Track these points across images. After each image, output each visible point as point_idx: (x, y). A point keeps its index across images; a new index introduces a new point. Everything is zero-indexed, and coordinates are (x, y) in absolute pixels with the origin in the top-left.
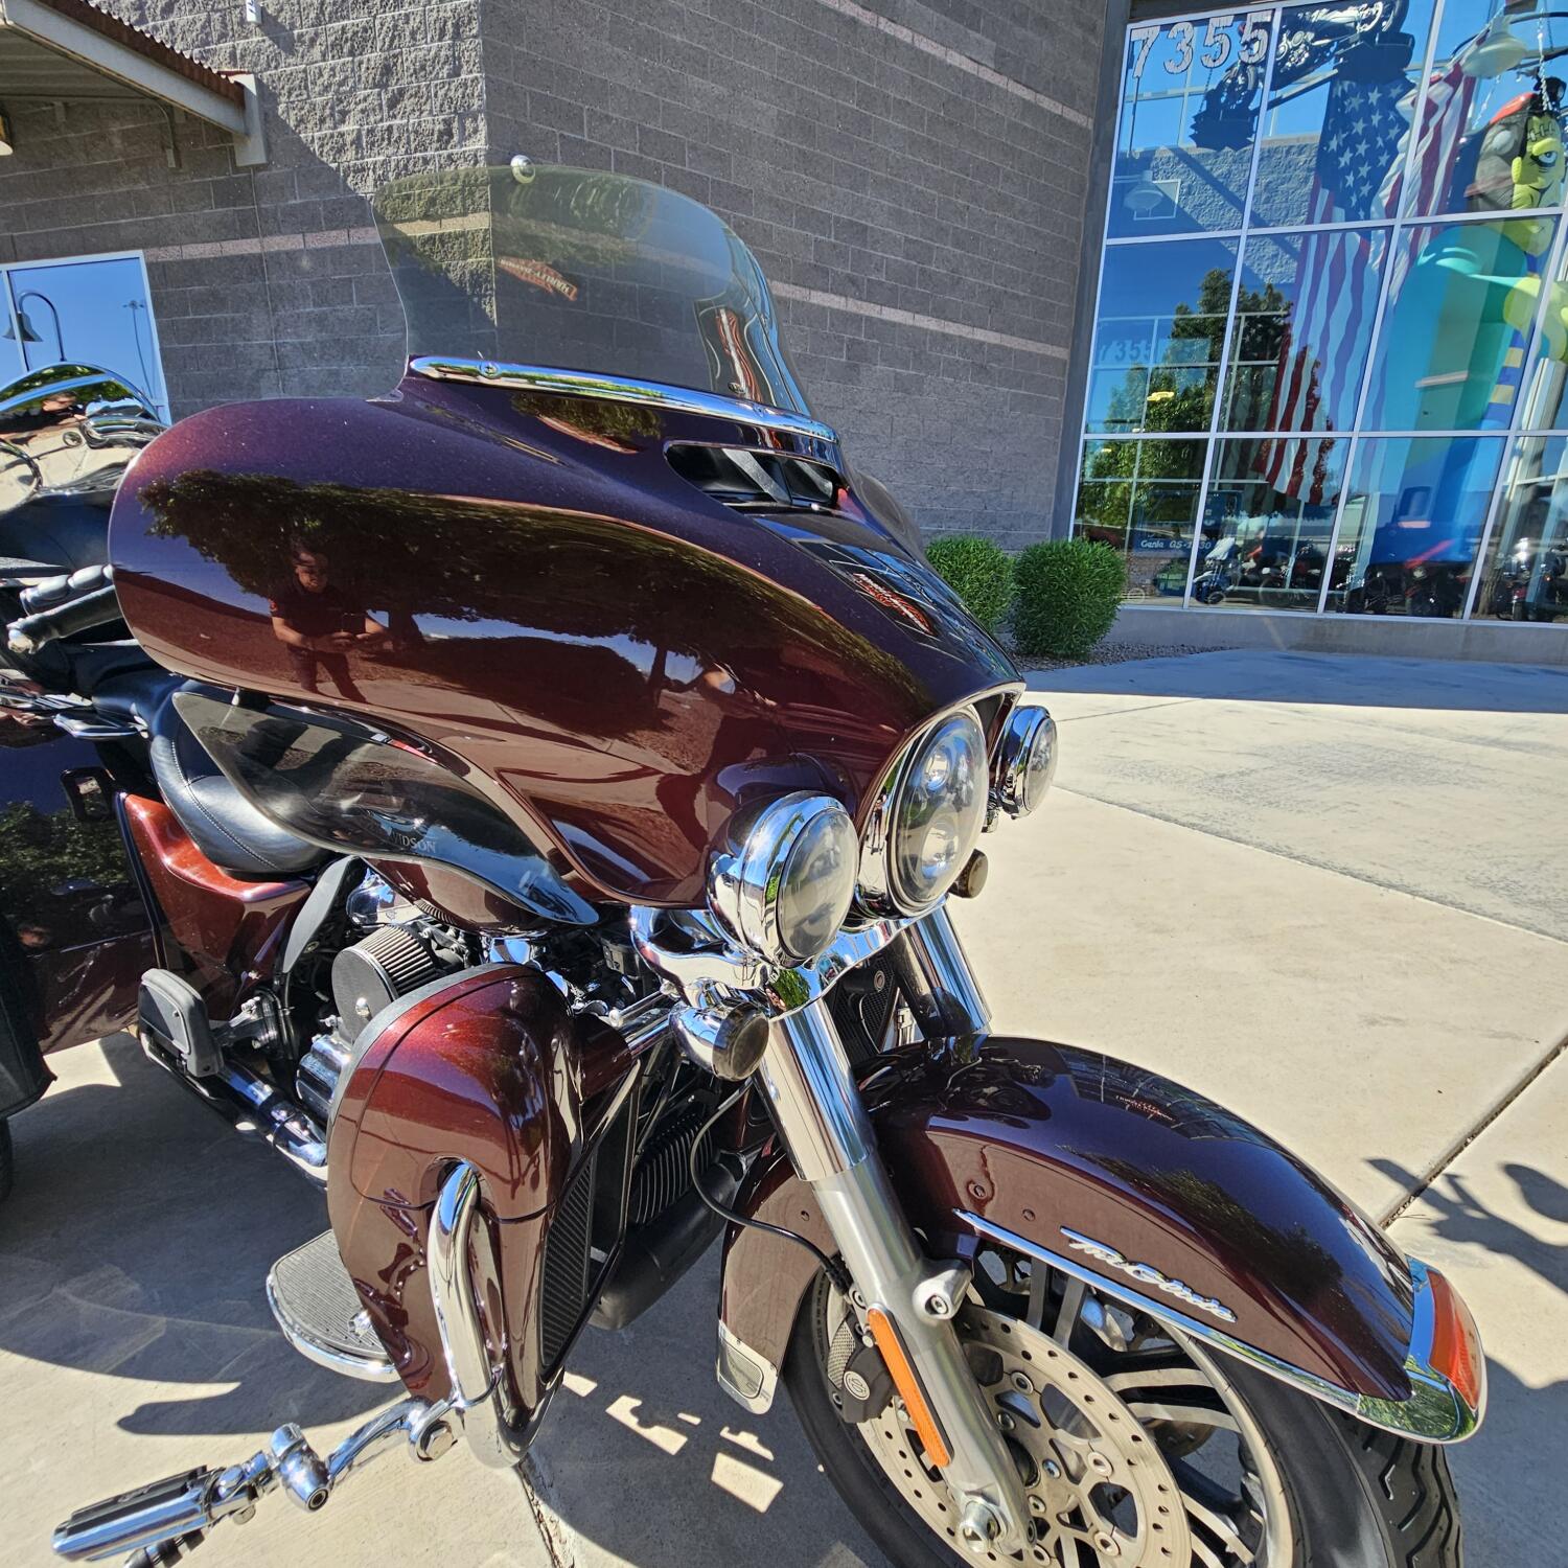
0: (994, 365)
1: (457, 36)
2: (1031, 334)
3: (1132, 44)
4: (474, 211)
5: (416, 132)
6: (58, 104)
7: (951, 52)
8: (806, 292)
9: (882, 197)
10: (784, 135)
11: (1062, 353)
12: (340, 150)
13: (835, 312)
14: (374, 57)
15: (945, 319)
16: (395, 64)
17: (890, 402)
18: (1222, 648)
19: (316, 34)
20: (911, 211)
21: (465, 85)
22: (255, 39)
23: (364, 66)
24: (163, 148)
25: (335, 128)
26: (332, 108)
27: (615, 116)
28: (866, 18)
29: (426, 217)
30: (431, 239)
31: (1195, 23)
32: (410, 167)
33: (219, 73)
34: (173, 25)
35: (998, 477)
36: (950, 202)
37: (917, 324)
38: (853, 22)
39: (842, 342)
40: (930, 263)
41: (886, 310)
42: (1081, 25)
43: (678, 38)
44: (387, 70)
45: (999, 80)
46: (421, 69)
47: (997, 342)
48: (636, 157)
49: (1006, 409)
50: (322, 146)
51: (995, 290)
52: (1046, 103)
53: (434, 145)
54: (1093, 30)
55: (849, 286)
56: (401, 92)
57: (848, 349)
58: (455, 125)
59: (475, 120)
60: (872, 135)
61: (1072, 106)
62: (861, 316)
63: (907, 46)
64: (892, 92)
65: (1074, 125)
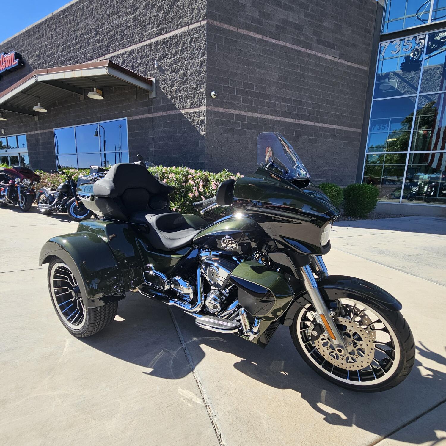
0: (338, 134)
1: (201, 66)
2: (349, 126)
3: (381, 47)
4: (202, 106)
5: (190, 88)
6: (114, 87)
7: (326, 55)
8: (284, 118)
9: (306, 93)
10: (280, 81)
11: (359, 131)
12: (172, 93)
13: (292, 123)
14: (181, 72)
15: (324, 123)
16: (186, 73)
17: (307, 146)
18: (413, 216)
19: (169, 68)
20: (314, 96)
21: (202, 77)
22: (156, 70)
23: (179, 74)
24: (134, 95)
25: (171, 88)
26: (171, 84)
27: (237, 80)
28: (303, 50)
29: (190, 108)
30: (191, 113)
31: (400, 40)
32: (188, 96)
33: (148, 78)
34: (139, 69)
35: (339, 165)
36: (326, 93)
37: (316, 125)
38: (300, 51)
39: (294, 130)
40: (320, 109)
41: (307, 122)
42: (365, 44)
43: (254, 60)
44: (184, 75)
45: (340, 61)
46: (192, 74)
47: (339, 128)
48: (242, 89)
49: (342, 146)
50: (168, 92)
51: (338, 115)
52: (354, 65)
53: (194, 91)
54: (369, 45)
55: (296, 116)
56: (187, 79)
57: (296, 133)
58: (199, 86)
59: (204, 84)
60: (304, 78)
61: (362, 65)
62: (299, 124)
63: (314, 55)
64: (310, 67)
65: (363, 70)
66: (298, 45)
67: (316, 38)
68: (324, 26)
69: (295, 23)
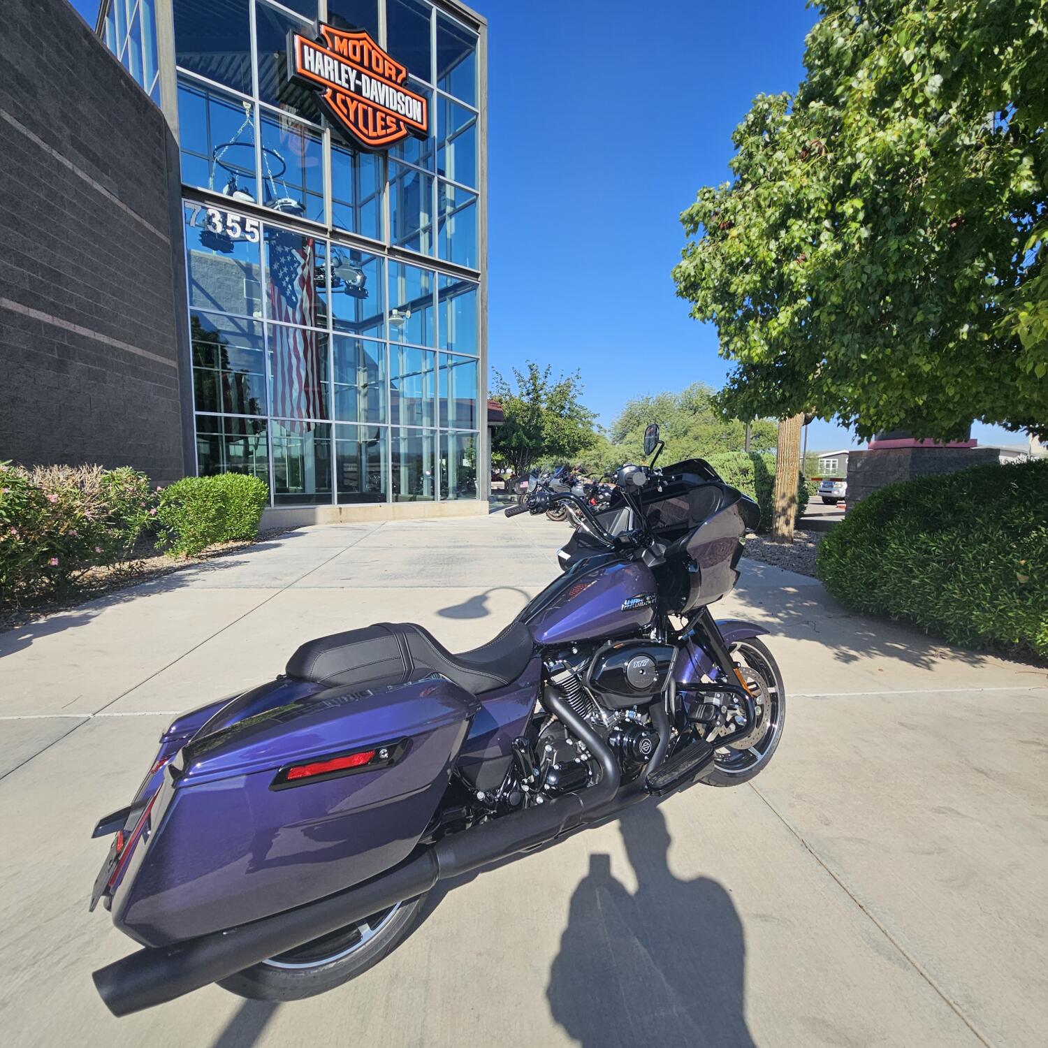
2: (158, 352)
3: (186, 208)
7: (95, 182)
11: (174, 364)
13: (46, 325)
15: (113, 337)
17: (87, 386)
20: (85, 269)
28: (45, 146)
35: (152, 436)
36: (106, 268)
37: (98, 339)
39: (54, 345)
40: (100, 303)
41: (77, 327)
42: (158, 190)
45: (120, 204)
47: (142, 354)
49: (152, 395)
52: (147, 225)
54: (163, 193)
55: (52, 309)
57: (59, 350)
60: (56, 218)
61: (159, 230)
62: (63, 329)
63: (71, 171)
64: (65, 195)
65: (162, 240)
66: (31, 130)
67: (68, 132)
68: (80, 112)
69: (17, 70)
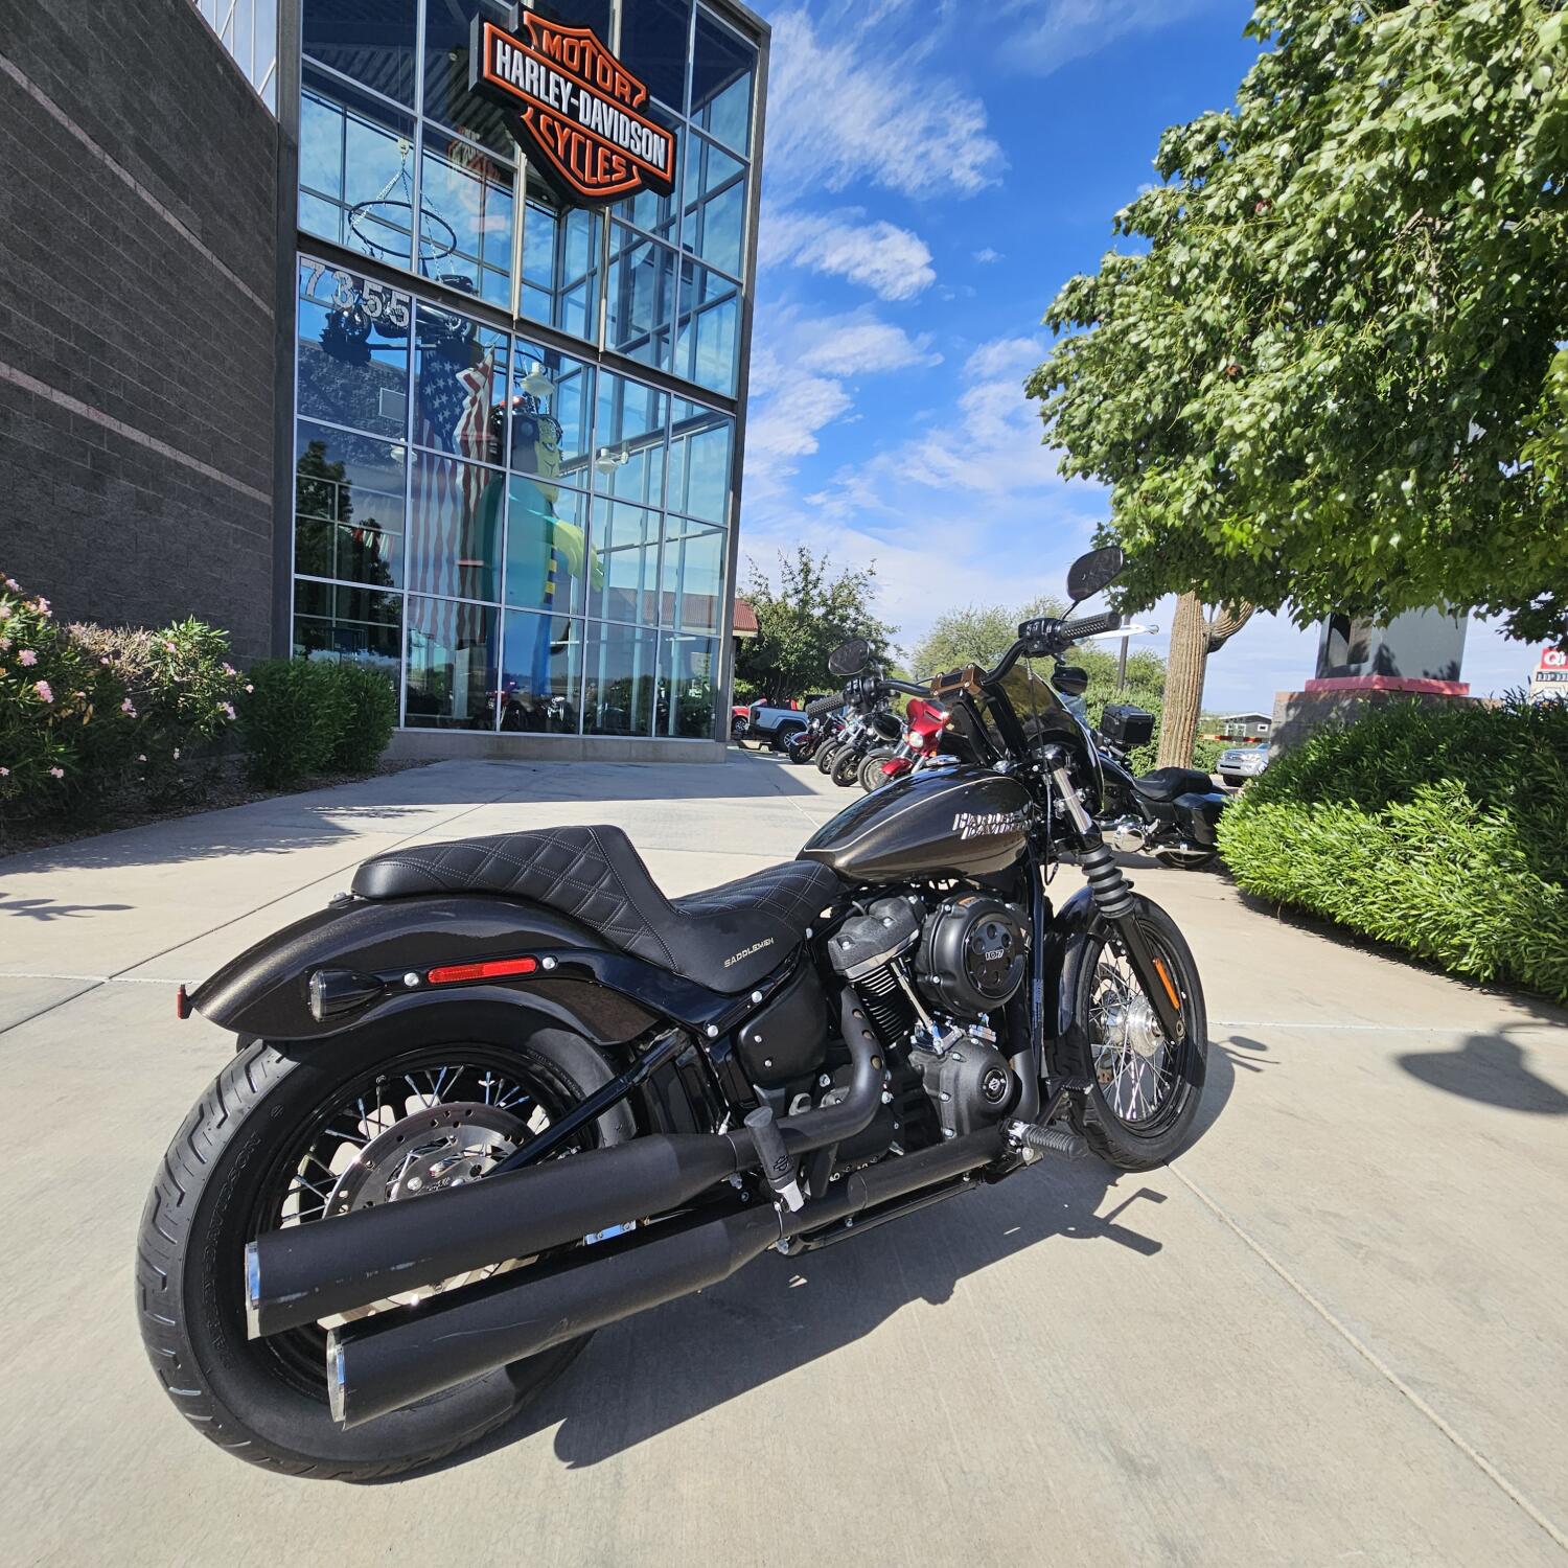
2: (245, 479)
3: (302, 266)
7: (167, 212)
8: (49, 389)
11: (267, 499)
13: (78, 417)
15: (177, 449)
17: (133, 518)
20: (143, 340)
28: (94, 148)
36: (175, 343)
37: (154, 448)
38: (83, 147)
40: (162, 394)
41: (125, 426)
42: (261, 234)
45: (204, 250)
47: (219, 478)
49: (231, 541)
51: (214, 431)
52: (241, 286)
54: (268, 240)
55: (88, 394)
57: (93, 458)
60: (105, 258)
61: (258, 295)
62: (104, 428)
63: (131, 190)
64: (120, 225)
65: (261, 310)
66: (74, 120)
67: (131, 130)
